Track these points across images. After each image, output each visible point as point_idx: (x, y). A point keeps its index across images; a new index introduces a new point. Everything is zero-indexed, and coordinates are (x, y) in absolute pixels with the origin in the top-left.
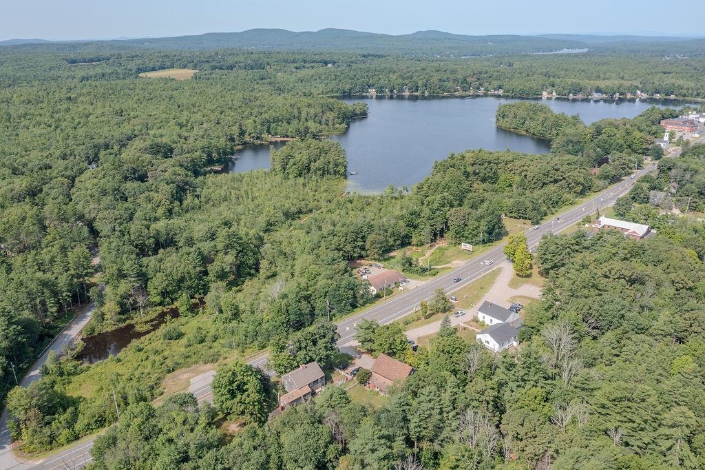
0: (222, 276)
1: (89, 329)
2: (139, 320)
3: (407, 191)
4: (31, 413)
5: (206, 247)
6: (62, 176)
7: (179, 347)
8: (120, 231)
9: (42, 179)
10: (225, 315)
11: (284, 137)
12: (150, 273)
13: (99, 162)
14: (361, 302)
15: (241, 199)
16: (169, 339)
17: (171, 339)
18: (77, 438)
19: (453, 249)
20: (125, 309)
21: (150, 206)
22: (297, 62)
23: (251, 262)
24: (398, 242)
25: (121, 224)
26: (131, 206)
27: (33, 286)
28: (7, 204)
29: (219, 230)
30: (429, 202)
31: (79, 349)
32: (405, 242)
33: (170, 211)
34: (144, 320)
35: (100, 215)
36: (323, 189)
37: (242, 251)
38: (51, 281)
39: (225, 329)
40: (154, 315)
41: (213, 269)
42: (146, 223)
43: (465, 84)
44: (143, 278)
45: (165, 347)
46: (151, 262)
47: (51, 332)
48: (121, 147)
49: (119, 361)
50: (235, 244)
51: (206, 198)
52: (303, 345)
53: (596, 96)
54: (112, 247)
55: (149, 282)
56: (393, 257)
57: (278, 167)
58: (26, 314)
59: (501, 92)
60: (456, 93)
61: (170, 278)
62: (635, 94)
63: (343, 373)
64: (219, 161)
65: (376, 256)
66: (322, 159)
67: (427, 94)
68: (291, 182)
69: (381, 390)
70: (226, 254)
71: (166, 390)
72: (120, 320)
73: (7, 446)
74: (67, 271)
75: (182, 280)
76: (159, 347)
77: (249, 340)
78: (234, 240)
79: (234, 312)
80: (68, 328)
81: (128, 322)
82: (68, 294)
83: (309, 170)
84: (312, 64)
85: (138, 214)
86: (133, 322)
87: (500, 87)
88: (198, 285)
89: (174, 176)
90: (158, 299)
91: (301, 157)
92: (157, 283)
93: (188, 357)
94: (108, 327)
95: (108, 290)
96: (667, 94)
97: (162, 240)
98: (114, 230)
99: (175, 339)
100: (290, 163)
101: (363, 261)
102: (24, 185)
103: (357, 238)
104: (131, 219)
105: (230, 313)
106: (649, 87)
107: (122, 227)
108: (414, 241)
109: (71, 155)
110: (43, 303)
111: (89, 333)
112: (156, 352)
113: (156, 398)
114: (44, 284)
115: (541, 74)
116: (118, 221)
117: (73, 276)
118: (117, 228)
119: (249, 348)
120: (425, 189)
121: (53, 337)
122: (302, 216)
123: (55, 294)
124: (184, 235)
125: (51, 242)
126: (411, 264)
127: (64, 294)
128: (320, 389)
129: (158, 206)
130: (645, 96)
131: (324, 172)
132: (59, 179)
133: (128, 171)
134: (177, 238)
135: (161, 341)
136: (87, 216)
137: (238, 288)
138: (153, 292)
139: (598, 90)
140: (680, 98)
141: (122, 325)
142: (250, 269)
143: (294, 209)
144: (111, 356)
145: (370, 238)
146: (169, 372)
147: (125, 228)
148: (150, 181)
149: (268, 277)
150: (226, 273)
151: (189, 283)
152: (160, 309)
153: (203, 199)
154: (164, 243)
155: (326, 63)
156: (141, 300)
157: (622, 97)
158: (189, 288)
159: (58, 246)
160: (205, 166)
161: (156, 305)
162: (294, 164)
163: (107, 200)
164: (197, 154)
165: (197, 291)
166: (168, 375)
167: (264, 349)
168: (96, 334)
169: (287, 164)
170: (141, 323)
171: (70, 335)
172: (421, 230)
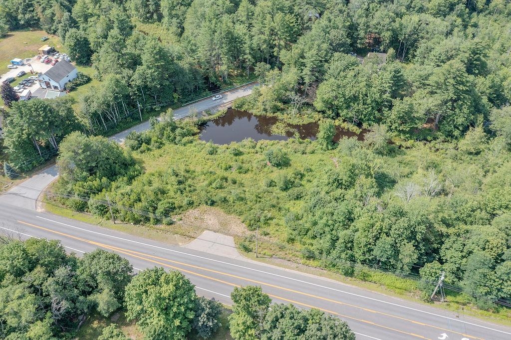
1: (239, 103)
2: (289, 118)
7: (265, 178)
12: (328, 74)
17: (270, 163)
31: (214, 117)
34: (290, 121)
40: (304, 122)
45: (254, 168)
49: (212, 153)
55: (322, 84)
71: (179, 223)
72: (274, 108)
76: (251, 164)
80: (235, 90)
81: (278, 114)
88: (370, 114)
90: (319, 106)
94: (258, 109)
97: (401, 38)
99: (274, 166)
111: (237, 106)
112: (240, 169)
113: (162, 224)
127: (245, 57)
134: (420, 43)
135: (263, 158)
141: (270, 115)
150: (415, 117)
152: (317, 118)
165: (368, 120)
166: (204, 207)
167: (311, 262)
168: (243, 110)
170: (284, 123)
171: (226, 99)
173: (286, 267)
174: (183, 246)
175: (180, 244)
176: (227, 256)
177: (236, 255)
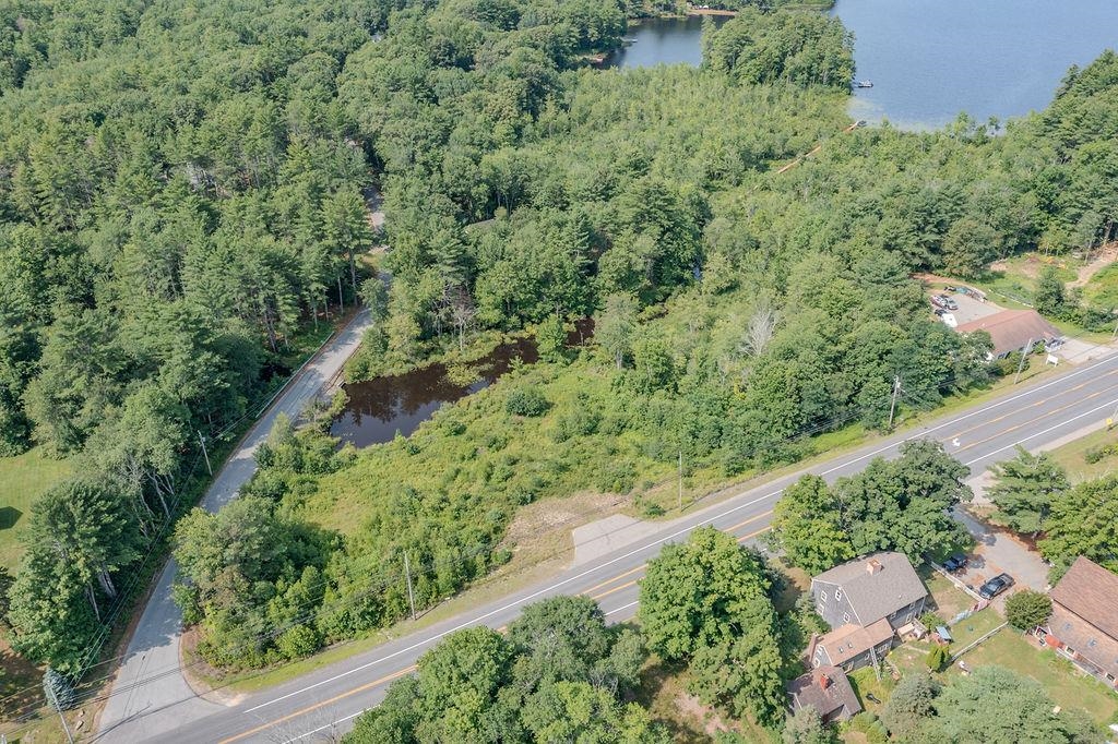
0: (626, 280)
1: (358, 367)
2: (458, 356)
3: (997, 128)
4: (223, 580)
5: (598, 212)
6: (324, 49)
7: (541, 437)
8: (425, 164)
9: (289, 53)
10: (639, 374)
11: (716, 8)
12: (484, 260)
13: (388, 31)
14: (963, 382)
15: (647, 120)
16: (520, 414)
17: (524, 414)
18: (319, 645)
20: (431, 330)
21: (480, 118)
23: (688, 254)
24: (1013, 242)
25: (426, 149)
26: (446, 115)
27: (253, 265)
28: (223, 93)
29: (623, 179)
30: (1091, 157)
31: (336, 408)
32: (1026, 241)
33: (518, 130)
34: (465, 357)
35: (389, 128)
36: (810, 112)
37: (671, 231)
38: (288, 257)
39: (644, 409)
40: (487, 350)
41: (611, 263)
42: (474, 151)
44: (469, 269)
45: (511, 433)
46: (484, 233)
47: (287, 362)
48: (426, 8)
49: (415, 451)
50: (660, 213)
51: (581, 110)
52: (875, 506)
54: (409, 197)
55: (479, 279)
56: (1000, 275)
57: (718, 62)
58: (235, 327)
61: (522, 274)
63: (957, 582)
64: (598, 45)
65: (966, 270)
66: (807, 50)
68: (744, 92)
69: (1080, 659)
70: (639, 231)
71: (517, 550)
72: (418, 353)
73: (172, 637)
74: (321, 238)
75: (546, 280)
76: (499, 432)
77: (701, 447)
78: (659, 203)
79: (660, 370)
80: (317, 357)
81: (433, 358)
82: (321, 286)
83: (780, 71)
85: (459, 132)
86: (443, 360)
88: (577, 293)
89: (525, 64)
90: (494, 316)
91: (767, 42)
92: (495, 284)
93: (564, 468)
94: (395, 366)
95: (398, 287)
97: (503, 189)
98: (413, 161)
99: (532, 416)
100: (744, 55)
101: (928, 277)
102: (256, 61)
103: (927, 223)
104: (445, 141)
105: (651, 371)
107: (428, 156)
108: (1047, 241)
109: (341, 16)
110: (271, 302)
111: (357, 374)
112: (494, 444)
113: (496, 568)
114: (275, 263)
116: (421, 142)
117: (331, 250)
118: (419, 157)
119: (704, 466)
120: (1066, 124)
121: (286, 372)
122: (772, 163)
123: (296, 284)
124: (547, 183)
125: (296, 174)
126: (1060, 299)
127: (313, 287)
128: (909, 627)
129: (496, 119)
131: (811, 76)
132: (318, 54)
133: (439, 48)
134: (531, 188)
135: (502, 415)
136: (363, 128)
137: (657, 308)
138: (485, 300)
141: (422, 364)
142: (683, 268)
143: (759, 148)
144: (399, 438)
145: (959, 227)
146: (524, 502)
147: (434, 158)
148: (479, 71)
149: (720, 292)
150: (637, 273)
151: (558, 288)
152: (496, 337)
153: (575, 113)
154: (507, 197)
156: (461, 315)
158: (560, 298)
159: (306, 184)
160: (575, 51)
161: (489, 328)
162: (753, 57)
163: (403, 98)
164: (564, 26)
165: (574, 306)
166: (521, 510)
167: (740, 477)
168: (370, 378)
169: (737, 55)
170: (459, 364)
171: (320, 375)
172: (1075, 219)
173: (725, 498)
174: (571, 568)
175: (564, 567)
176: (646, 535)
177: (653, 527)
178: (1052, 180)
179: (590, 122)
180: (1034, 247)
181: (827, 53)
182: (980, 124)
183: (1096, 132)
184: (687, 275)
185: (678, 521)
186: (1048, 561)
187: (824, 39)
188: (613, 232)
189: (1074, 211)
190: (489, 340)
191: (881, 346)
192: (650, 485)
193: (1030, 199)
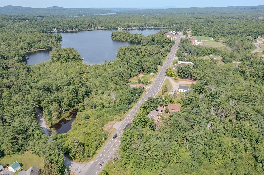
1: (51, 123)
3: (111, 62)
7: (93, 120)
11: (39, 49)
12: (61, 99)
16: (87, 119)
17: (87, 118)
19: (148, 76)
22: (11, 20)
31: (54, 130)
43: (90, 26)
44: (59, 101)
45: (88, 121)
49: (77, 129)
53: (135, 28)
55: (61, 103)
57: (56, 59)
59: (103, 28)
60: (88, 29)
62: (146, 27)
63: (158, 112)
66: (72, 54)
67: (77, 30)
71: (108, 131)
72: (58, 118)
73: (72, 163)
75: (72, 100)
79: (103, 105)
83: (69, 59)
84: (19, 20)
86: (63, 118)
87: (102, 26)
90: (66, 108)
91: (65, 54)
96: (155, 27)
100: (62, 57)
106: (150, 24)
108: (132, 75)
111: (51, 125)
113: (108, 134)
115: (112, 21)
126: (142, 82)
130: (149, 27)
131: (75, 59)
135: (84, 120)
139: (135, 26)
140: (159, 27)
141: (60, 120)
145: (125, 76)
149: (96, 94)
155: (25, 20)
157: (142, 28)
164: (17, 57)
166: (103, 128)
169: (60, 57)
170: (66, 117)
171: (44, 127)
172: (135, 72)
173: (126, 116)
174: (117, 130)
177: (122, 122)
178: (130, 67)
179: (42, 75)
180: (131, 77)
181: (76, 54)
182: (109, 62)
183: (130, 59)
184: (89, 93)
185: (124, 120)
186: (164, 107)
187: (74, 52)
188: (77, 89)
189: (134, 70)
190: (67, 113)
191: (131, 92)
192: (116, 118)
193: (129, 70)
